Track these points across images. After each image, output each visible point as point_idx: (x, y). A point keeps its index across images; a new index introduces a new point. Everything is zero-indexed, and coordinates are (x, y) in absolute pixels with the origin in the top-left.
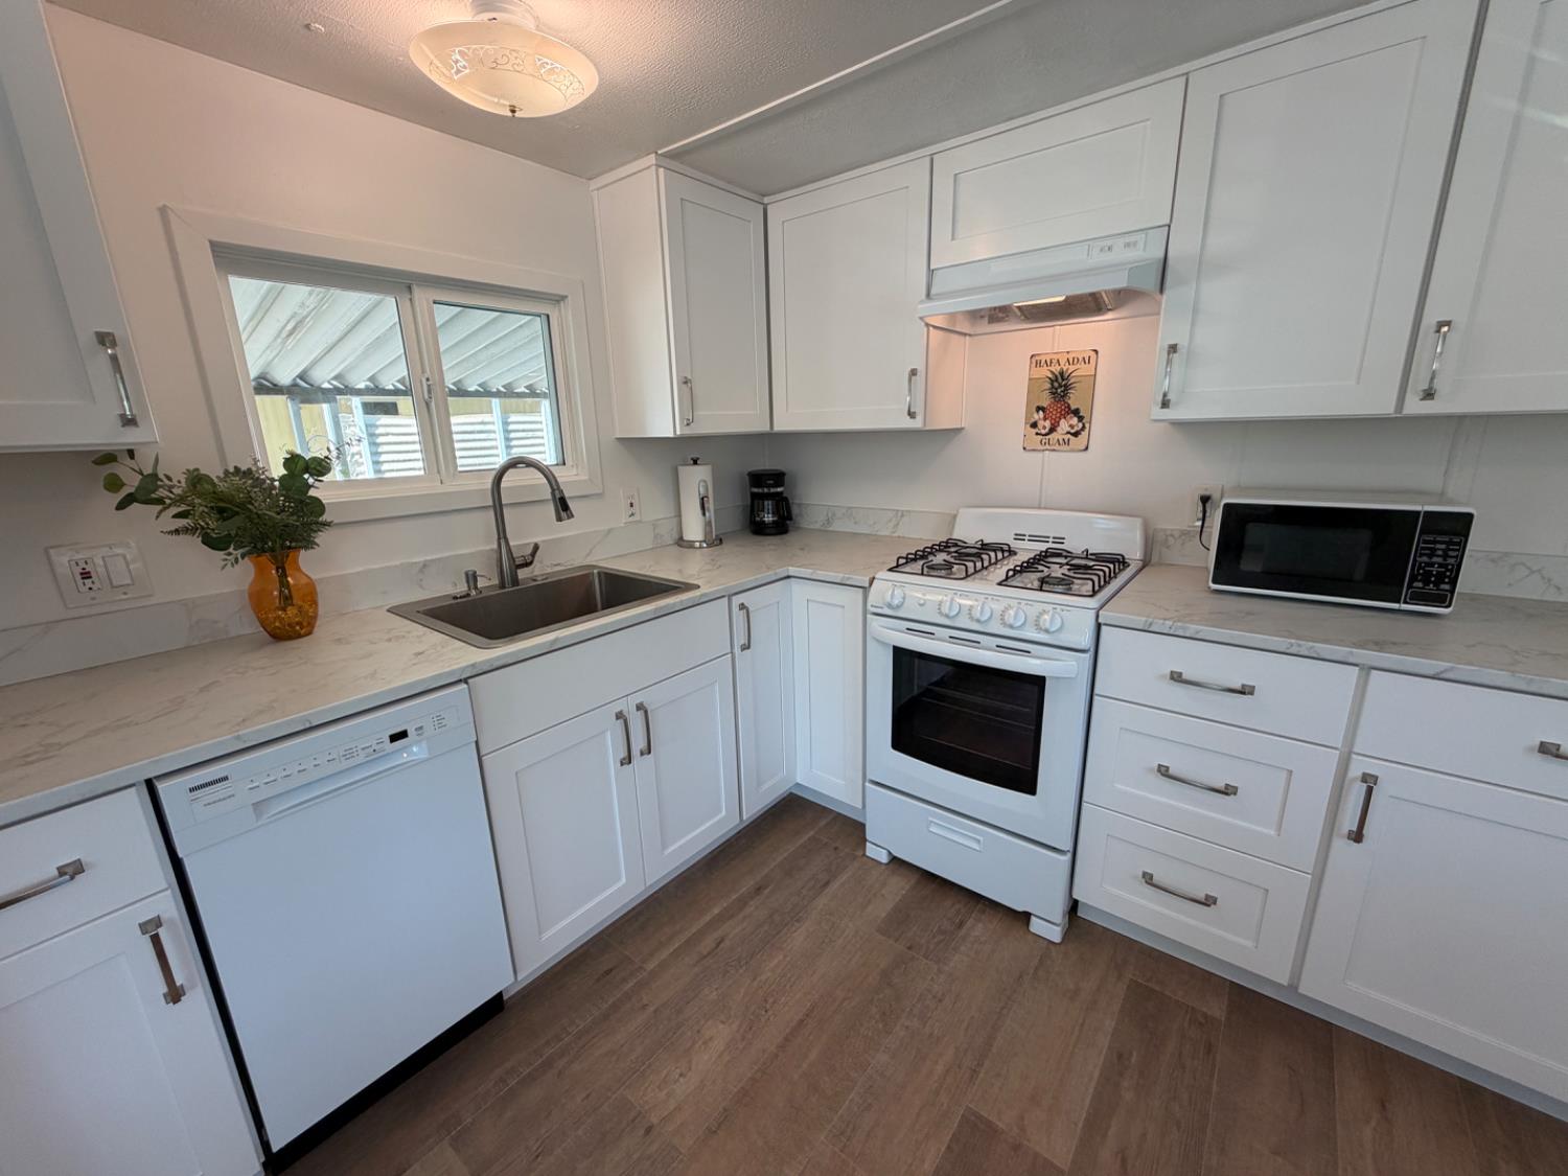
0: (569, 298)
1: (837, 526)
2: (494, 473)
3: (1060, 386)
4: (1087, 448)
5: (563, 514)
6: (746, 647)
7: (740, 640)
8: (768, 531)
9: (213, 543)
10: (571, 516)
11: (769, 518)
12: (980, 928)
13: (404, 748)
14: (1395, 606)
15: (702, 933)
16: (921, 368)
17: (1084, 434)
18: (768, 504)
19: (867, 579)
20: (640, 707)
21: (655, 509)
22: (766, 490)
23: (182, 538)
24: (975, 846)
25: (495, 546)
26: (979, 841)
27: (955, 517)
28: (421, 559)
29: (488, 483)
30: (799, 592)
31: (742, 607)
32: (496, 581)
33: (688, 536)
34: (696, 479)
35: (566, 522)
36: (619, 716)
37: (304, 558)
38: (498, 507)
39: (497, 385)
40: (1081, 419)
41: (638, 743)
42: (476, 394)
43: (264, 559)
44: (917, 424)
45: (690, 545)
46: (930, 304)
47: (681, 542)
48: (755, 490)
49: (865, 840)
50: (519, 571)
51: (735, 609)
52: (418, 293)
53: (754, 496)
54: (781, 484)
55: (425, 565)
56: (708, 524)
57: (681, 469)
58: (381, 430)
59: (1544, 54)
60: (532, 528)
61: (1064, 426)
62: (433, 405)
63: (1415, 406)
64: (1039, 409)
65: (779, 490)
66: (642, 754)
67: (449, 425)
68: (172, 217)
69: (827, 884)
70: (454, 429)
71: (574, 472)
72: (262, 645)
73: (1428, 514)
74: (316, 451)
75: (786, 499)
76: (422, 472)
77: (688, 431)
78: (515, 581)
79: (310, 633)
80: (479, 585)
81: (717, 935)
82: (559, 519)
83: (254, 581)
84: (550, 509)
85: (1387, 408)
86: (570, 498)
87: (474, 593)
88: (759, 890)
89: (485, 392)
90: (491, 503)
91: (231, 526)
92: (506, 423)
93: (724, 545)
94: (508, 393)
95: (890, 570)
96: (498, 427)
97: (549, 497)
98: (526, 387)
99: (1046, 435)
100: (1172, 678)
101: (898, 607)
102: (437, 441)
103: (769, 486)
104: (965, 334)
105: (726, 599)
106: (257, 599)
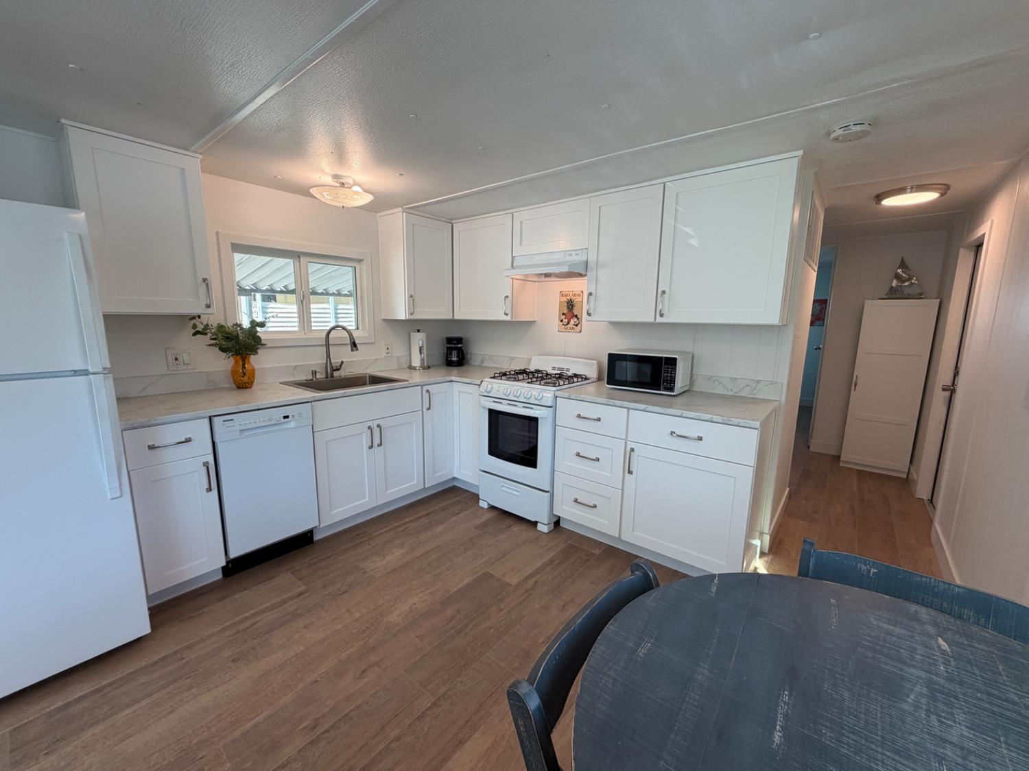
0: (364, 261)
1: (485, 364)
2: (326, 332)
3: (570, 305)
4: (580, 331)
5: (354, 349)
6: (429, 409)
7: (426, 405)
8: (454, 364)
9: (223, 350)
10: (357, 349)
11: (454, 359)
12: (517, 529)
13: (288, 422)
14: (659, 392)
15: (400, 526)
16: (510, 296)
17: (580, 325)
18: (454, 353)
19: (480, 381)
20: (378, 426)
21: (399, 351)
22: (453, 346)
23: (211, 347)
24: (517, 493)
25: (325, 361)
26: (518, 491)
27: (531, 359)
28: (294, 364)
29: (324, 335)
30: (456, 387)
31: (428, 391)
32: (324, 376)
33: (414, 364)
34: (418, 339)
35: (355, 352)
36: (369, 428)
37: (253, 358)
38: (328, 345)
39: (333, 290)
40: (578, 319)
41: (377, 441)
42: (322, 294)
43: (239, 357)
44: (508, 318)
45: (414, 368)
46: (513, 271)
47: (411, 368)
48: (448, 345)
49: (479, 499)
50: (334, 372)
51: (424, 392)
52: (302, 259)
53: (448, 348)
54: (461, 343)
55: (296, 367)
56: (423, 360)
57: (412, 334)
58: (269, 310)
59: (679, 208)
60: (341, 355)
61: (572, 322)
62: (304, 302)
63: (659, 320)
64: (563, 314)
65: (459, 346)
66: (378, 446)
67: (310, 308)
68: (220, 235)
69: (458, 514)
70: (312, 311)
71: (362, 332)
72: (234, 390)
73: (666, 358)
74: (259, 319)
75: (462, 351)
76: (296, 329)
77: (411, 317)
78: (332, 376)
79: (250, 387)
80: (317, 377)
81: (406, 526)
82: (352, 350)
83: (233, 366)
84: (349, 347)
85: (652, 320)
86: (359, 344)
87: (314, 379)
88: (428, 514)
89: (326, 293)
90: (324, 343)
91: (230, 344)
92: (336, 309)
93: (430, 370)
94: (339, 294)
95: (491, 378)
96: (332, 311)
97: (349, 342)
98: (348, 291)
99: (566, 325)
100: (578, 417)
101: (489, 392)
102: (304, 316)
103: (454, 344)
104: (535, 282)
105: (420, 387)
106: (234, 372)
